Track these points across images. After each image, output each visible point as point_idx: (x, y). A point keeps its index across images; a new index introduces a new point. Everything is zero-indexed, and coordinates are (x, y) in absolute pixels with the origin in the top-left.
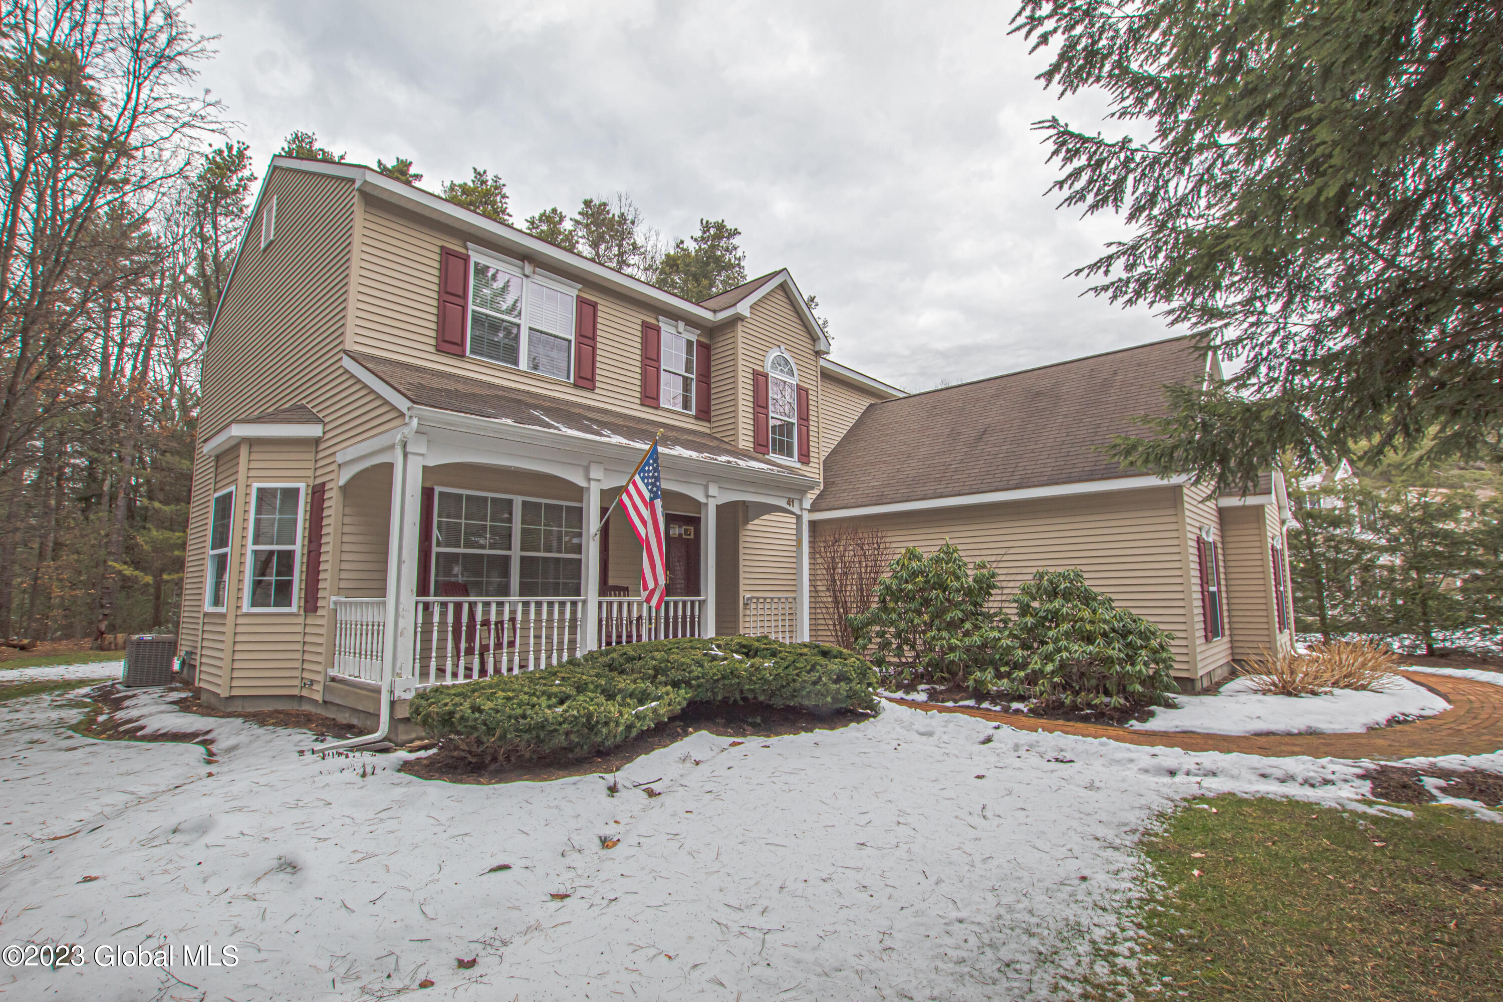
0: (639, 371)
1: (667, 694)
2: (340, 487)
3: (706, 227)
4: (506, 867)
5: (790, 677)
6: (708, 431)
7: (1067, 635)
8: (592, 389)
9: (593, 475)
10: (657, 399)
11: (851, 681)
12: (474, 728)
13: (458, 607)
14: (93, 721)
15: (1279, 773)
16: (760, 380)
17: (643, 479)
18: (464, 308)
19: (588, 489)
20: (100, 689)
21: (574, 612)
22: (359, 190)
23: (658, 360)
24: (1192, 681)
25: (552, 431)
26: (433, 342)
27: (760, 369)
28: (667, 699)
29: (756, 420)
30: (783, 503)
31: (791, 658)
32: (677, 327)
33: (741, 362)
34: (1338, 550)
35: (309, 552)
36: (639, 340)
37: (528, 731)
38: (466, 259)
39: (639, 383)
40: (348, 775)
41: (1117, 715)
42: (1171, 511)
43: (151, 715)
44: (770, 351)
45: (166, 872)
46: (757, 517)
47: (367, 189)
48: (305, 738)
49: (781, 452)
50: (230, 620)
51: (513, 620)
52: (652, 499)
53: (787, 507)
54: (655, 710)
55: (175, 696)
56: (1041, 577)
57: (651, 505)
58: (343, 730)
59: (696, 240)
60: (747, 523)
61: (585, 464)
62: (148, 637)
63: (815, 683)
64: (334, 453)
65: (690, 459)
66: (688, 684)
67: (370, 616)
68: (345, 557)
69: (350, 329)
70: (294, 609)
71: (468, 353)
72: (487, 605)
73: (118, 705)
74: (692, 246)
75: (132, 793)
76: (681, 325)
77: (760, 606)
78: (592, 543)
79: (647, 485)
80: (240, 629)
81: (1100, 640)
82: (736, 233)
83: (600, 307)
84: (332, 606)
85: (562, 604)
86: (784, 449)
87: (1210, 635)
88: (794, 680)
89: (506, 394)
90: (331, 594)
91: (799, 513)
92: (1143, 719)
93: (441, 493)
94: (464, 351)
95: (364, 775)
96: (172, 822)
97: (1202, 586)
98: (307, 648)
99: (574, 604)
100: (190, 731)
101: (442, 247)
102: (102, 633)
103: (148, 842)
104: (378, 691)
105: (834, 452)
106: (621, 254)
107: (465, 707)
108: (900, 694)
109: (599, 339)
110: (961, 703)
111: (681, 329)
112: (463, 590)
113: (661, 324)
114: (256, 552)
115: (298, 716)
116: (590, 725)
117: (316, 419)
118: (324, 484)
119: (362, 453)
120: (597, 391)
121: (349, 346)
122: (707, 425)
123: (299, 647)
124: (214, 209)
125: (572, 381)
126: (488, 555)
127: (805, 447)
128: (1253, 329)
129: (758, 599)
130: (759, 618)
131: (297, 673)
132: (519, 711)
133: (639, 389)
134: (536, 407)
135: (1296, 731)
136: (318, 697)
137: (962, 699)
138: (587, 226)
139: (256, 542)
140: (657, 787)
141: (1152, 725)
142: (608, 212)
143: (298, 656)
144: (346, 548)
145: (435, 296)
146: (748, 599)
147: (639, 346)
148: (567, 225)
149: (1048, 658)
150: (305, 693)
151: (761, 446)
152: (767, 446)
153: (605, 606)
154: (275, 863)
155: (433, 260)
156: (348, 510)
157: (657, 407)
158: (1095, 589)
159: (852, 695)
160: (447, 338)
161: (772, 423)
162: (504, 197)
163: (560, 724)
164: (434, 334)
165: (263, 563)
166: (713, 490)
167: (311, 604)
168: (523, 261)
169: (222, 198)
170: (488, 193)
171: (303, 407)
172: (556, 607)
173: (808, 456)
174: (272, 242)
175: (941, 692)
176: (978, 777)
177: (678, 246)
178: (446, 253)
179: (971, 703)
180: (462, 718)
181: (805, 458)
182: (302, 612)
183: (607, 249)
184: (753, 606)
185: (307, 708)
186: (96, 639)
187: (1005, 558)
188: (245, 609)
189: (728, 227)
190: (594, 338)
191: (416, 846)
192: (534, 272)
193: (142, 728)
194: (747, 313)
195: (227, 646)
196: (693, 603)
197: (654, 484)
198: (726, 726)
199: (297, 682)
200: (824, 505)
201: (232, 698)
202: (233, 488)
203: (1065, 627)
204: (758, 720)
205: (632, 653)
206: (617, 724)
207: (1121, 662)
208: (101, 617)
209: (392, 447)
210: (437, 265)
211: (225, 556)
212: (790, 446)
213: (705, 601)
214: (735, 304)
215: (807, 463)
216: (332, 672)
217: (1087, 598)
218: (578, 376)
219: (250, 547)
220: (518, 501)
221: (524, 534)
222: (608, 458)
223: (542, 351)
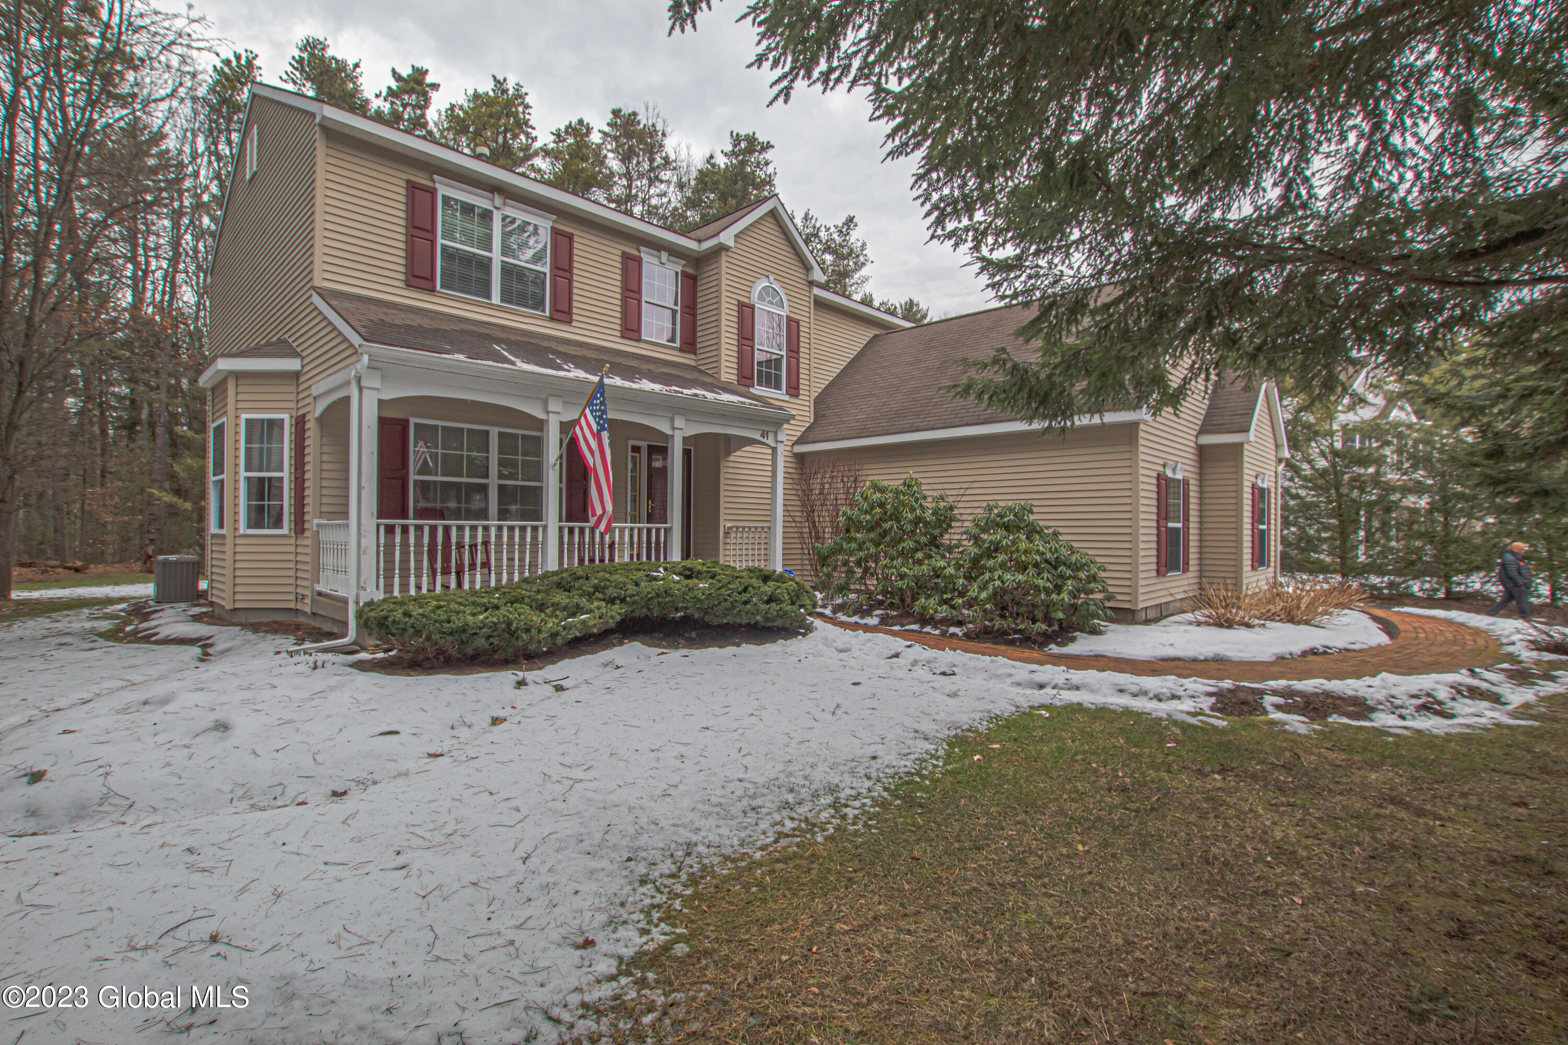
0: (619, 303)
1: (599, 608)
2: (317, 419)
3: (737, 140)
4: (396, 733)
5: (722, 598)
6: (693, 363)
7: (1003, 566)
8: (569, 322)
9: (551, 408)
10: (639, 331)
11: (782, 602)
12: (405, 630)
13: (433, 529)
14: (122, 630)
15: (1135, 689)
16: (746, 313)
17: (592, 412)
18: (433, 242)
19: (547, 421)
20: (134, 605)
21: (534, 538)
22: (320, 125)
23: (639, 292)
24: (1133, 612)
25: (506, 366)
26: (402, 277)
27: (746, 300)
28: (597, 612)
29: (740, 352)
30: (757, 436)
31: (725, 581)
32: (659, 258)
33: (724, 293)
34: (1362, 490)
35: (296, 479)
36: (619, 272)
37: (451, 634)
38: (433, 192)
39: (619, 315)
40: (302, 668)
41: (1040, 639)
42: (1127, 448)
43: (166, 624)
44: (758, 282)
45: (127, 729)
46: (739, 449)
47: (328, 124)
48: (287, 643)
49: (768, 385)
50: (229, 541)
51: (486, 543)
52: (599, 431)
53: (761, 439)
54: (584, 622)
55: (197, 610)
56: (990, 509)
57: (598, 436)
58: (319, 635)
59: (726, 155)
60: (729, 454)
61: (544, 396)
62: (173, 558)
63: (746, 603)
64: (310, 387)
65: (652, 392)
66: (623, 600)
67: (339, 536)
68: (325, 483)
69: (318, 267)
70: (285, 531)
71: (438, 287)
72: (460, 528)
73: (146, 617)
74: (721, 161)
75: (128, 681)
76: (664, 256)
77: (745, 535)
78: (551, 473)
79: (595, 417)
80: (238, 549)
81: (1031, 571)
82: (768, 146)
83: (576, 239)
84: (315, 528)
85: (523, 529)
86: (771, 381)
87: (1163, 569)
88: (725, 600)
89: (475, 329)
90: (314, 517)
91: (773, 445)
92: (1062, 644)
93: (416, 425)
94: (434, 286)
95: (315, 668)
96: (144, 698)
97: (1158, 521)
98: (299, 566)
99: (535, 529)
100: (195, 636)
101: (408, 181)
102: (150, 557)
103: (125, 710)
104: (345, 601)
105: (831, 384)
106: (652, 169)
107: (398, 615)
108: (855, 619)
109: (575, 271)
110: (907, 627)
111: (664, 259)
112: (440, 514)
113: (642, 255)
114: (249, 479)
115: (289, 625)
116: (510, 631)
117: (293, 353)
118: (304, 416)
119: (330, 387)
120: (574, 324)
121: (317, 282)
122: (693, 357)
123: (292, 565)
124: (228, 125)
125: (548, 314)
126: (466, 483)
127: (794, 379)
128: (1033, 281)
129: (737, 528)
130: (738, 547)
131: (292, 589)
132: (444, 617)
133: (619, 322)
134: (499, 341)
135: (1202, 658)
136: (308, 609)
137: (909, 624)
138: (616, 138)
139: (248, 469)
140: (564, 683)
141: (1071, 649)
142: (639, 123)
143: (292, 573)
144: (325, 475)
145: (403, 230)
146: (729, 528)
147: (619, 278)
148: (596, 138)
149: (983, 587)
150: (299, 606)
151: (745, 378)
152: (752, 379)
153: (566, 531)
154: (212, 725)
155: (399, 195)
156: (325, 440)
157: (639, 340)
158: (1041, 523)
159: (783, 615)
160: (416, 273)
161: (758, 357)
162: (527, 107)
163: (481, 628)
164: (402, 269)
165: (256, 489)
166: (679, 422)
167: (300, 527)
168: (492, 192)
169: (234, 113)
170: (510, 103)
171: (286, 341)
172: (517, 532)
173: (797, 388)
174: (255, 173)
175: (893, 617)
176: (855, 684)
177: (708, 162)
178: (412, 187)
179: (915, 627)
180: (394, 621)
181: (794, 390)
182: (293, 534)
183: (638, 163)
184: (733, 535)
185: (301, 619)
186: (145, 563)
187: (969, 492)
188: (242, 531)
189: (761, 140)
190: (570, 270)
191: (329, 716)
192: (504, 204)
193: (156, 634)
194: (731, 243)
195: (229, 564)
196: (658, 530)
197: (601, 417)
198: (662, 639)
199: (292, 597)
200: (811, 438)
201: (235, 610)
202: (224, 419)
203: (1001, 557)
204: (694, 635)
205: (580, 573)
206: (540, 632)
207: (1048, 592)
208: (147, 542)
209: (347, 383)
210: (403, 199)
211: (222, 481)
212: (778, 378)
213: (671, 528)
214: (718, 234)
215: (796, 395)
216: (318, 588)
217: (1033, 531)
218: (554, 309)
219: (243, 474)
220: (494, 432)
221: (501, 463)
222: (566, 391)
223: (516, 286)
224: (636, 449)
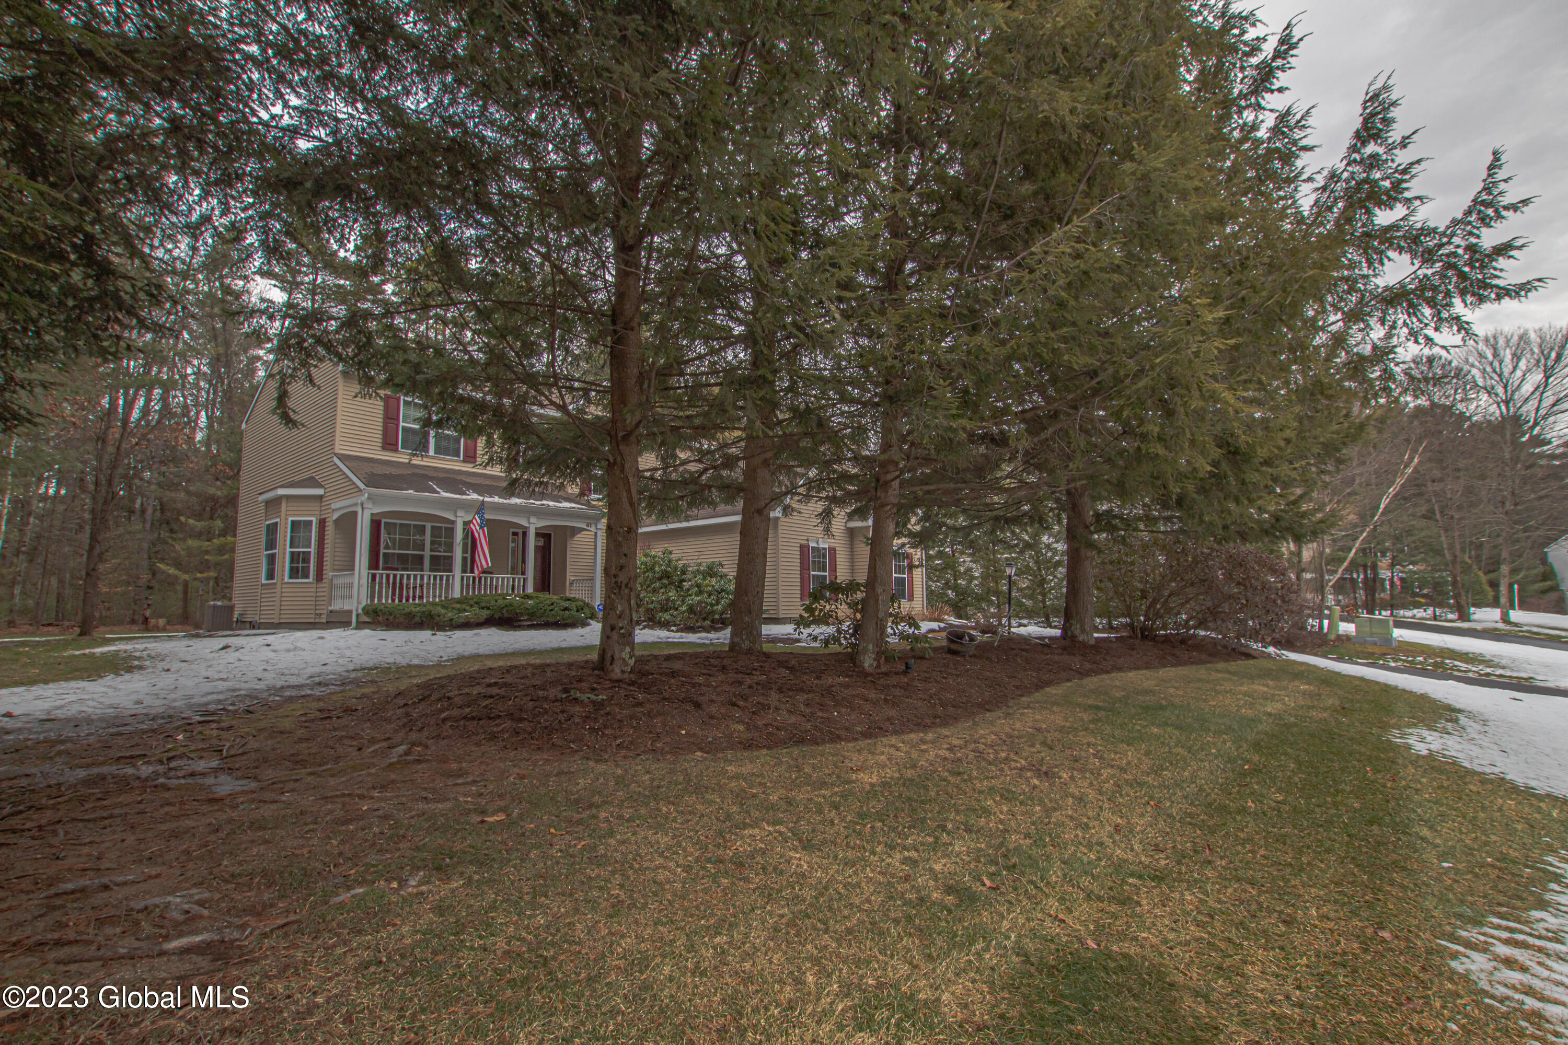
1: (475, 610)
2: (333, 521)
8: (473, 463)
9: (457, 515)
13: (394, 576)
17: (479, 516)
18: (398, 425)
19: (457, 521)
21: (448, 581)
24: (778, 619)
25: (435, 494)
26: (380, 443)
28: (476, 614)
30: (584, 526)
35: (318, 552)
38: (399, 399)
46: (574, 534)
50: (278, 586)
51: (422, 584)
52: (482, 527)
53: (587, 528)
57: (482, 529)
61: (454, 510)
62: (219, 603)
64: (331, 504)
65: (517, 504)
66: (488, 608)
67: (347, 580)
68: (336, 554)
69: (337, 442)
70: (311, 580)
71: (400, 448)
72: (409, 575)
77: (580, 585)
78: (458, 547)
79: (481, 519)
80: (283, 590)
84: (330, 578)
85: (441, 576)
87: (807, 597)
89: (418, 472)
90: (329, 572)
91: (595, 531)
93: (385, 523)
94: (398, 448)
97: (801, 571)
98: (318, 599)
99: (448, 576)
101: (387, 394)
104: (351, 610)
114: (291, 552)
116: (431, 615)
117: (320, 487)
118: (325, 519)
119: (343, 506)
120: (476, 464)
121: (337, 451)
123: (314, 599)
125: (461, 459)
126: (412, 554)
129: (577, 580)
130: (577, 591)
131: (314, 611)
134: (432, 479)
136: (322, 621)
139: (291, 547)
143: (313, 603)
144: (336, 550)
145: (383, 420)
146: (572, 580)
150: (317, 620)
151: (586, 490)
152: (590, 491)
153: (465, 578)
155: (380, 402)
156: (337, 533)
159: (571, 617)
160: (389, 442)
164: (380, 438)
165: (294, 557)
166: (533, 520)
167: (319, 577)
171: (314, 480)
172: (439, 578)
178: (388, 397)
182: (315, 581)
184: (574, 585)
188: (286, 580)
195: (277, 598)
196: (519, 579)
197: (484, 518)
199: (313, 616)
201: (280, 623)
202: (278, 520)
206: (444, 617)
209: (356, 505)
210: (383, 404)
211: (274, 554)
213: (527, 578)
216: (330, 608)
218: (465, 456)
219: (288, 550)
220: (428, 526)
221: (432, 543)
222: (466, 506)
223: (444, 443)
224: (515, 534)
